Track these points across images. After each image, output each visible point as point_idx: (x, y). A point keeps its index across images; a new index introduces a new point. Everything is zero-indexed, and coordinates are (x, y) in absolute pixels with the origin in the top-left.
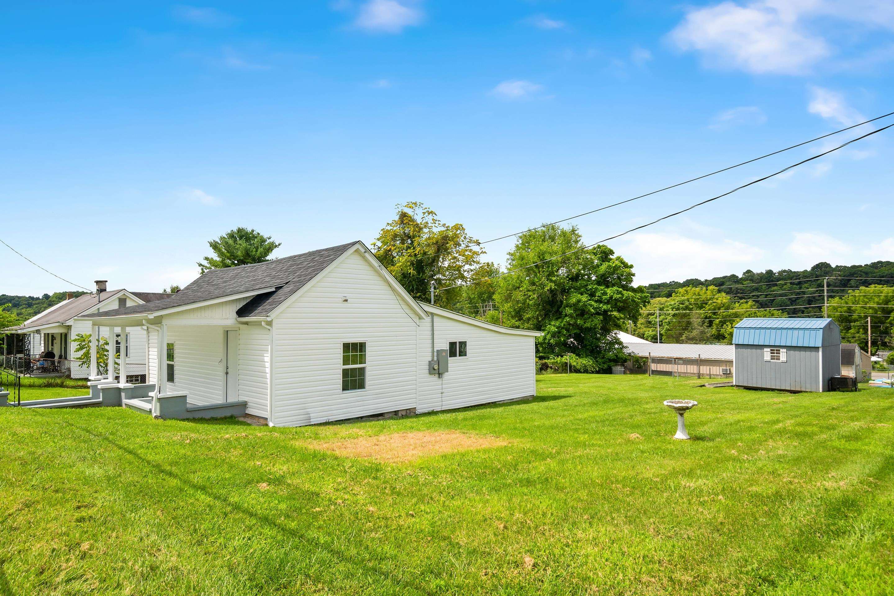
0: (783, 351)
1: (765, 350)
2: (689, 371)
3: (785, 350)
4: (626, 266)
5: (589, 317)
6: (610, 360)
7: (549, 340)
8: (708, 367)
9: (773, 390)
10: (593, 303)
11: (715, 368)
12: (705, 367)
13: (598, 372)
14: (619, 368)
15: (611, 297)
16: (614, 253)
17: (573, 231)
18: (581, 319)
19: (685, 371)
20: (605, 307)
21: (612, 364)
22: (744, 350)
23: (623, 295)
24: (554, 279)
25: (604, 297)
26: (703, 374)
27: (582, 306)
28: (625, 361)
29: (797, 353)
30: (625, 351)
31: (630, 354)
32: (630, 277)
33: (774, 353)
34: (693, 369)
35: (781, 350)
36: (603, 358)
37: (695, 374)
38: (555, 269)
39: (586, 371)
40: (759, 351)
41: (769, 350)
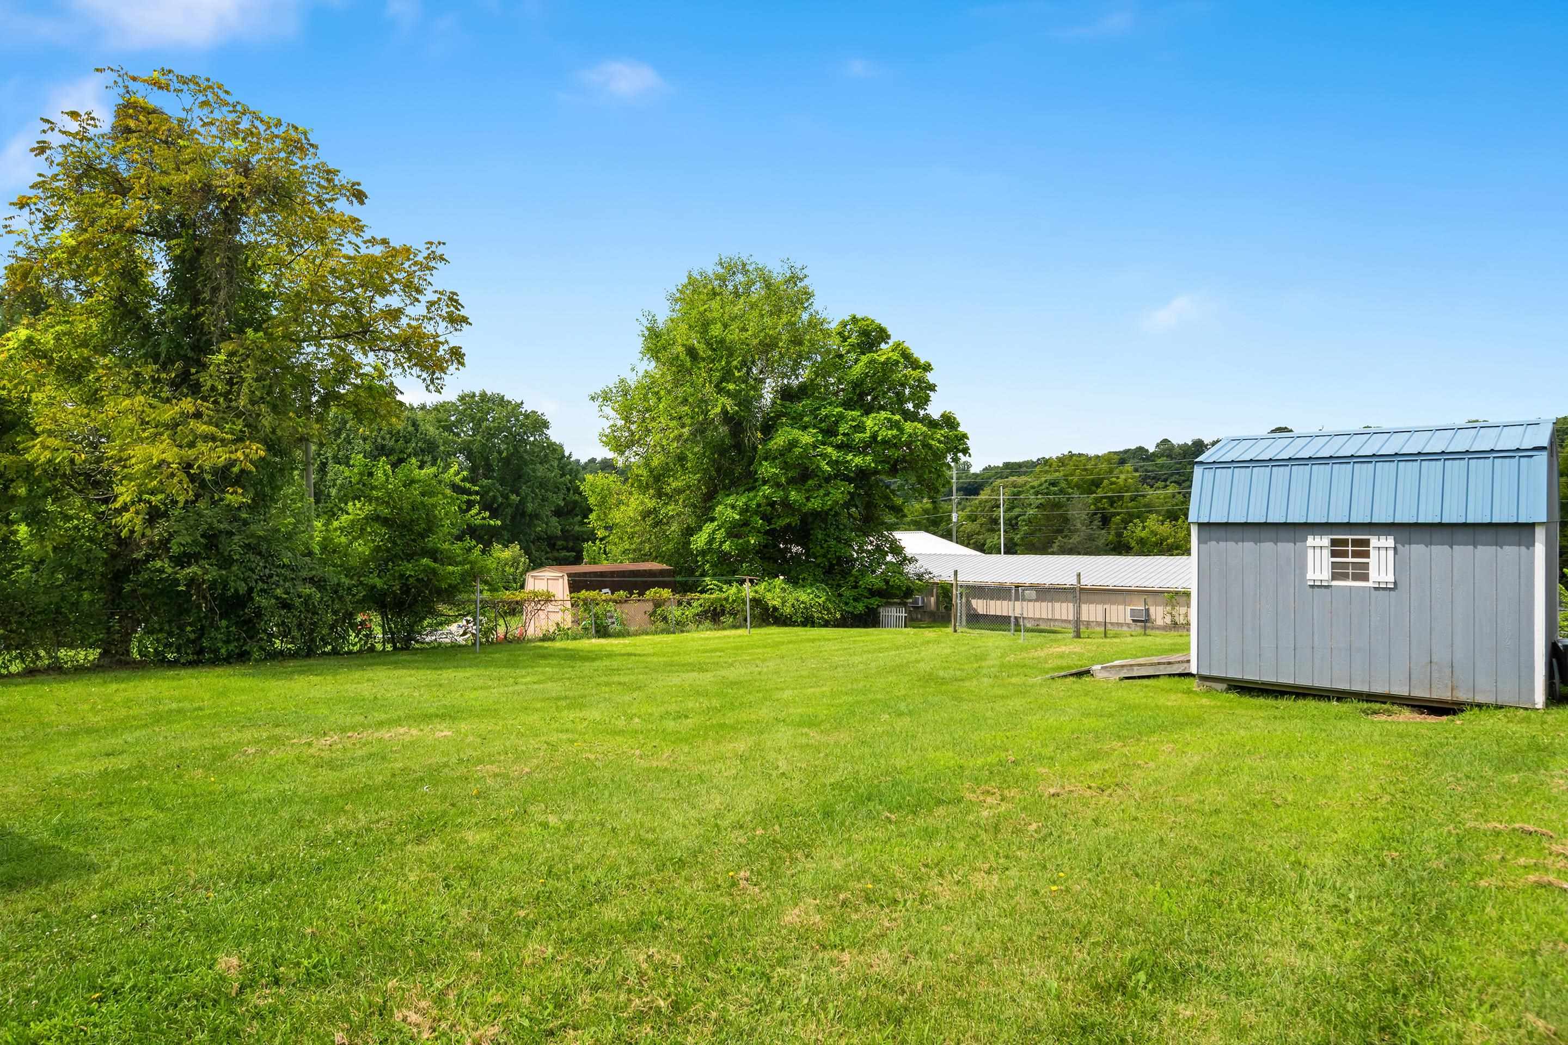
0: (1381, 544)
1: (1311, 541)
2: (1057, 617)
3: (1390, 542)
4: (913, 363)
5: (820, 486)
6: (873, 593)
7: (722, 543)
8: (1100, 608)
9: (1341, 696)
10: (830, 450)
11: (1114, 607)
12: (1092, 607)
13: (843, 623)
14: (894, 613)
15: (874, 437)
16: (888, 337)
17: (793, 279)
18: (799, 491)
19: (1050, 617)
20: (858, 460)
21: (875, 601)
22: (1231, 545)
23: (901, 430)
24: (731, 387)
25: (858, 436)
26: (1088, 623)
27: (801, 456)
28: (909, 592)
29: (1440, 552)
30: (910, 569)
31: (920, 577)
32: (924, 391)
33: (1345, 554)
34: (1064, 610)
35: (1374, 541)
36: (855, 587)
37: (1070, 621)
38: (735, 363)
39: (808, 622)
40: (1286, 548)
41: (1325, 541)
